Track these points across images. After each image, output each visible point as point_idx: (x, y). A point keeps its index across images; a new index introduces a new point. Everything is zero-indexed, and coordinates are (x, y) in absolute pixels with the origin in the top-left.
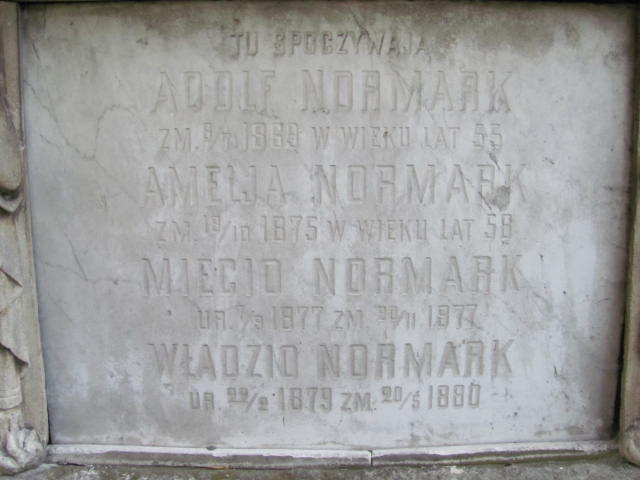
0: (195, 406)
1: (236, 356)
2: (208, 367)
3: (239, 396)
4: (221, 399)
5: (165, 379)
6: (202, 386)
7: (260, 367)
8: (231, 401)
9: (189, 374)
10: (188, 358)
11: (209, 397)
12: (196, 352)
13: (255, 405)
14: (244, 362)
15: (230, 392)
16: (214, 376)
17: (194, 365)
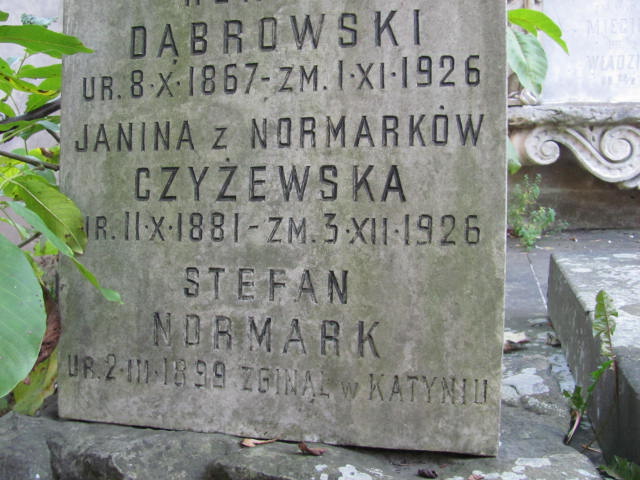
0: (603, 83)
1: (623, 60)
2: (611, 65)
3: (623, 78)
4: (615, 79)
5: (592, 71)
6: (608, 74)
7: (633, 65)
8: (620, 80)
9: (603, 69)
10: (603, 62)
11: (610, 79)
12: (606, 60)
13: (629, 82)
14: (626, 63)
15: (620, 76)
16: (613, 68)
17: (605, 65)
